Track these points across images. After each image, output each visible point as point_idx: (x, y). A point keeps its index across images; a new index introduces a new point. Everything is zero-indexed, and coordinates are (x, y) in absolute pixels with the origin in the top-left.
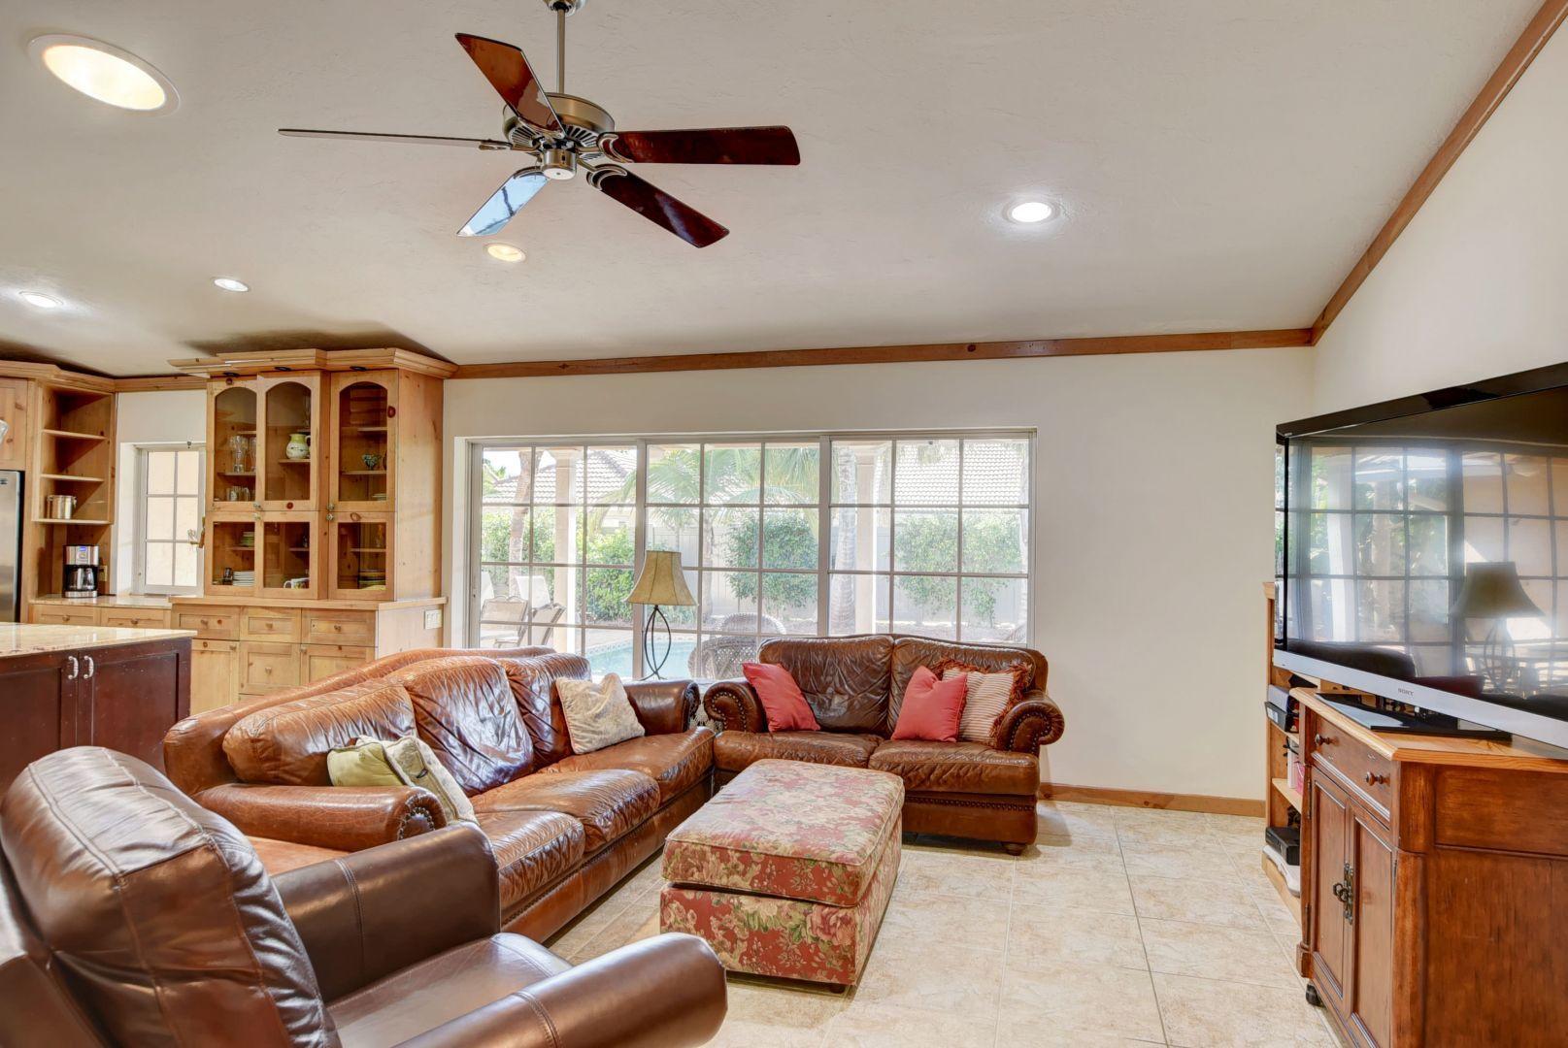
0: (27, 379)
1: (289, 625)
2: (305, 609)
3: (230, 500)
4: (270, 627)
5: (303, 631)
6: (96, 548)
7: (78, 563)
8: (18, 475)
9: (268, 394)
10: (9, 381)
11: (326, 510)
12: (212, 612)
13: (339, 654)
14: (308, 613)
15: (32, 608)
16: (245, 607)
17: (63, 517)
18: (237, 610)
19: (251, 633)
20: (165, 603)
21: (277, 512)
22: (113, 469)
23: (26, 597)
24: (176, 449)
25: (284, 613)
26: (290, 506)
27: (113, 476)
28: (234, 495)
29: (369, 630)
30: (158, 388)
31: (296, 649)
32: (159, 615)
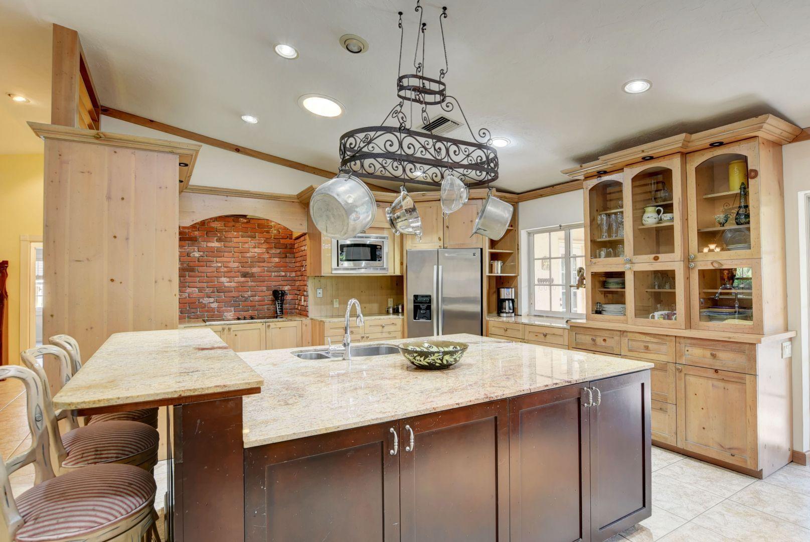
0: (482, 199)
1: (664, 348)
2: (680, 337)
3: (600, 257)
4: (647, 348)
5: (678, 354)
6: (513, 289)
7: (506, 298)
8: (480, 249)
9: (634, 179)
10: (474, 201)
11: (688, 260)
12: (598, 333)
13: (715, 376)
14: (682, 341)
15: (488, 322)
16: (624, 332)
17: (498, 273)
18: (618, 333)
19: (630, 351)
20: (562, 324)
21: (646, 263)
22: (518, 245)
23: (485, 317)
24: (550, 231)
25: (659, 339)
26: (656, 259)
27: (518, 249)
28: (603, 253)
29: (749, 360)
30: (541, 196)
31: (671, 367)
32: (560, 332)
